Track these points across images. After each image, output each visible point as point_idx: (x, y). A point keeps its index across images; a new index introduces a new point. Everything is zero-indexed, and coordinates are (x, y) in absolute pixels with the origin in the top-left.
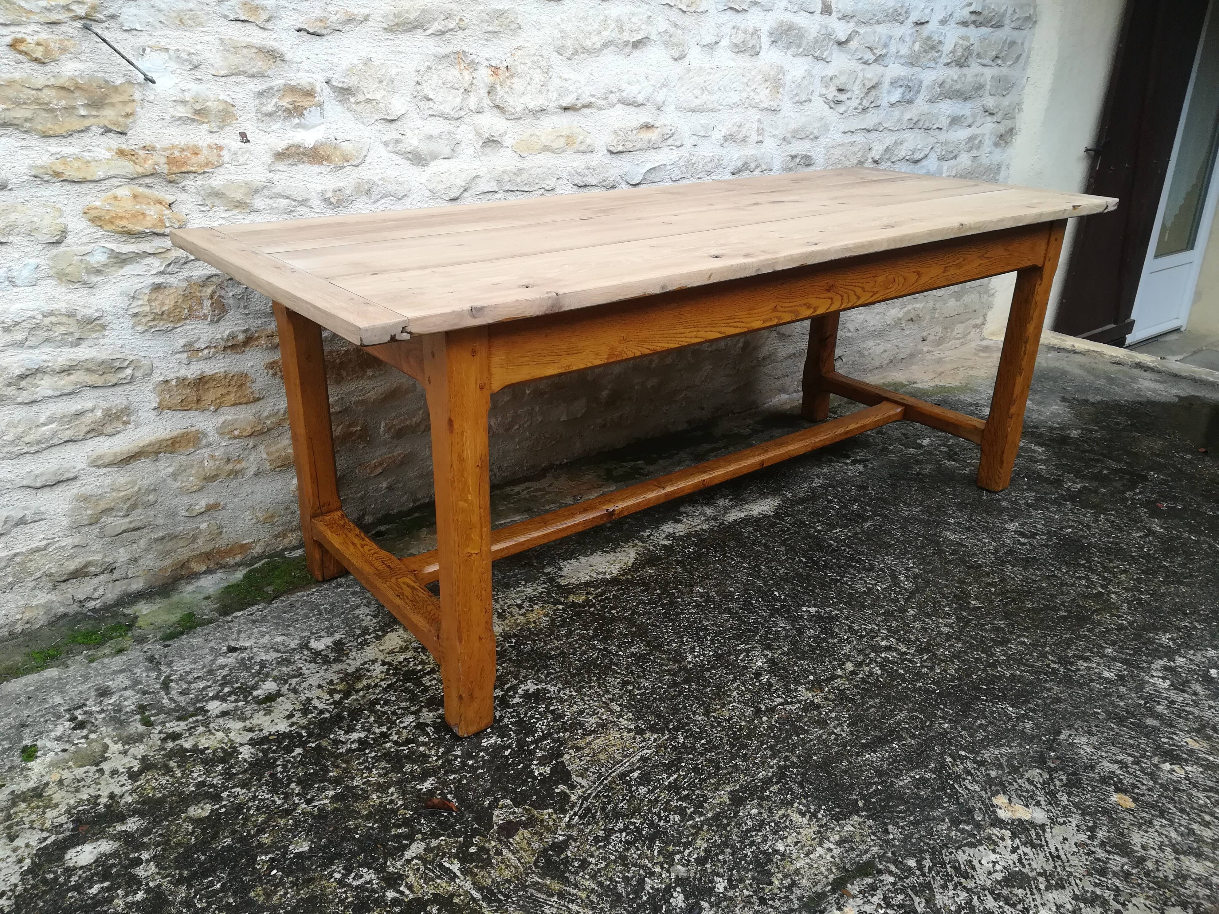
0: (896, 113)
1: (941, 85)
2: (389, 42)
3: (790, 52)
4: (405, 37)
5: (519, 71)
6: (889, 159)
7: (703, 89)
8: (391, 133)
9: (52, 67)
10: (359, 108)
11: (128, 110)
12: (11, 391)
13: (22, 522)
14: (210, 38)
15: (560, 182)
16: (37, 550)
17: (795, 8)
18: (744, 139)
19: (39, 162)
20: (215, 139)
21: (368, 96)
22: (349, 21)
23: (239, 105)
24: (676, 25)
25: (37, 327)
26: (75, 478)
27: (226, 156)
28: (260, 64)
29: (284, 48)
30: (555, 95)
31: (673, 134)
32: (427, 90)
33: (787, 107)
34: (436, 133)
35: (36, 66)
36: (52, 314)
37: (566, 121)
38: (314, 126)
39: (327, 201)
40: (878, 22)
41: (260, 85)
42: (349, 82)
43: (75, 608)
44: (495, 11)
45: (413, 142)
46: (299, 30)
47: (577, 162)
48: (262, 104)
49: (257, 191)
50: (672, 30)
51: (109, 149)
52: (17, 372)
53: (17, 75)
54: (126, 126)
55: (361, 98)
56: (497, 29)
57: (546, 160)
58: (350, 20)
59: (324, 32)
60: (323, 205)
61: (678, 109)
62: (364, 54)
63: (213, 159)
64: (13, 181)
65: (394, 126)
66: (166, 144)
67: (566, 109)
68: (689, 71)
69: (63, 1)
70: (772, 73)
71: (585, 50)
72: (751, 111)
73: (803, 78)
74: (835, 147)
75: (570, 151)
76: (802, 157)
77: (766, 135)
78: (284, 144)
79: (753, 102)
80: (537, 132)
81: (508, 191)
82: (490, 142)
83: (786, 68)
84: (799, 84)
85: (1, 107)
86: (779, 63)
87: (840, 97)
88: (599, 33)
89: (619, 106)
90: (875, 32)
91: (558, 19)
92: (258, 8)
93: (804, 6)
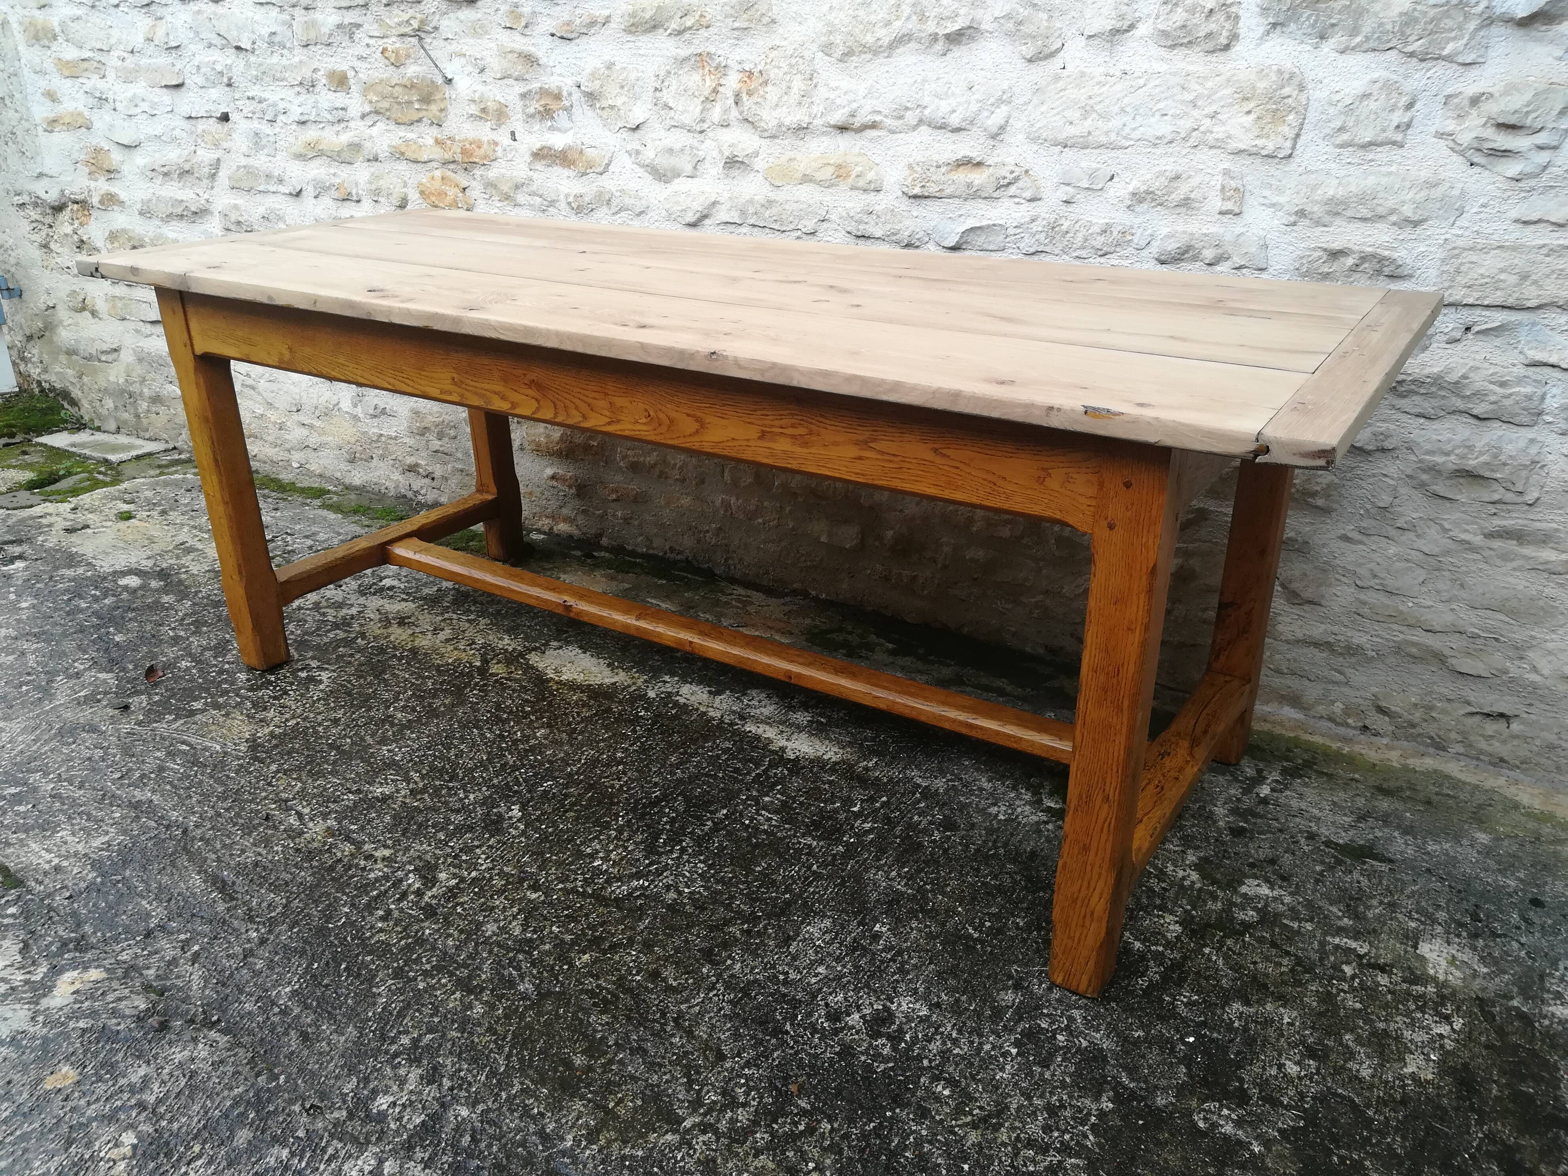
2: (631, 45)
3: (1327, 47)
4: (643, 38)
5: (772, 76)
7: (1086, 112)
8: (633, 142)
9: (402, 70)
10: (605, 114)
11: (443, 106)
14: (492, 45)
15: (825, 225)
16: (392, 438)
18: (1186, 203)
19: (394, 143)
21: (610, 102)
22: (593, 24)
23: (511, 107)
27: (499, 151)
28: (520, 68)
29: (539, 53)
30: (821, 108)
31: (1017, 179)
32: (667, 96)
34: (678, 146)
35: (394, 69)
37: (843, 145)
38: (566, 131)
39: (570, 204)
41: (520, 88)
42: (592, 87)
45: (651, 154)
46: (553, 35)
47: (855, 203)
48: (526, 106)
49: (517, 187)
50: (1023, 13)
51: (432, 137)
53: (384, 76)
54: (440, 119)
55: (605, 104)
56: (745, 25)
57: (807, 194)
59: (569, 36)
60: (567, 208)
61: (1034, 139)
62: (607, 58)
63: (491, 152)
64: (381, 156)
65: (637, 135)
66: (462, 137)
67: (843, 129)
68: (1057, 78)
69: (406, 17)
70: (1262, 85)
71: (865, 49)
72: (1204, 156)
73: (1366, 96)
74: (1485, 250)
75: (844, 186)
76: (1364, 258)
77: (1250, 200)
78: (538, 146)
79: (1210, 138)
80: (799, 156)
81: (754, 226)
82: (732, 163)
83: (1310, 76)
84: (1349, 109)
85: (375, 99)
86: (1288, 66)
87: (1504, 141)
88: (888, 24)
89: (924, 129)
91: (826, 8)
92: (519, 16)
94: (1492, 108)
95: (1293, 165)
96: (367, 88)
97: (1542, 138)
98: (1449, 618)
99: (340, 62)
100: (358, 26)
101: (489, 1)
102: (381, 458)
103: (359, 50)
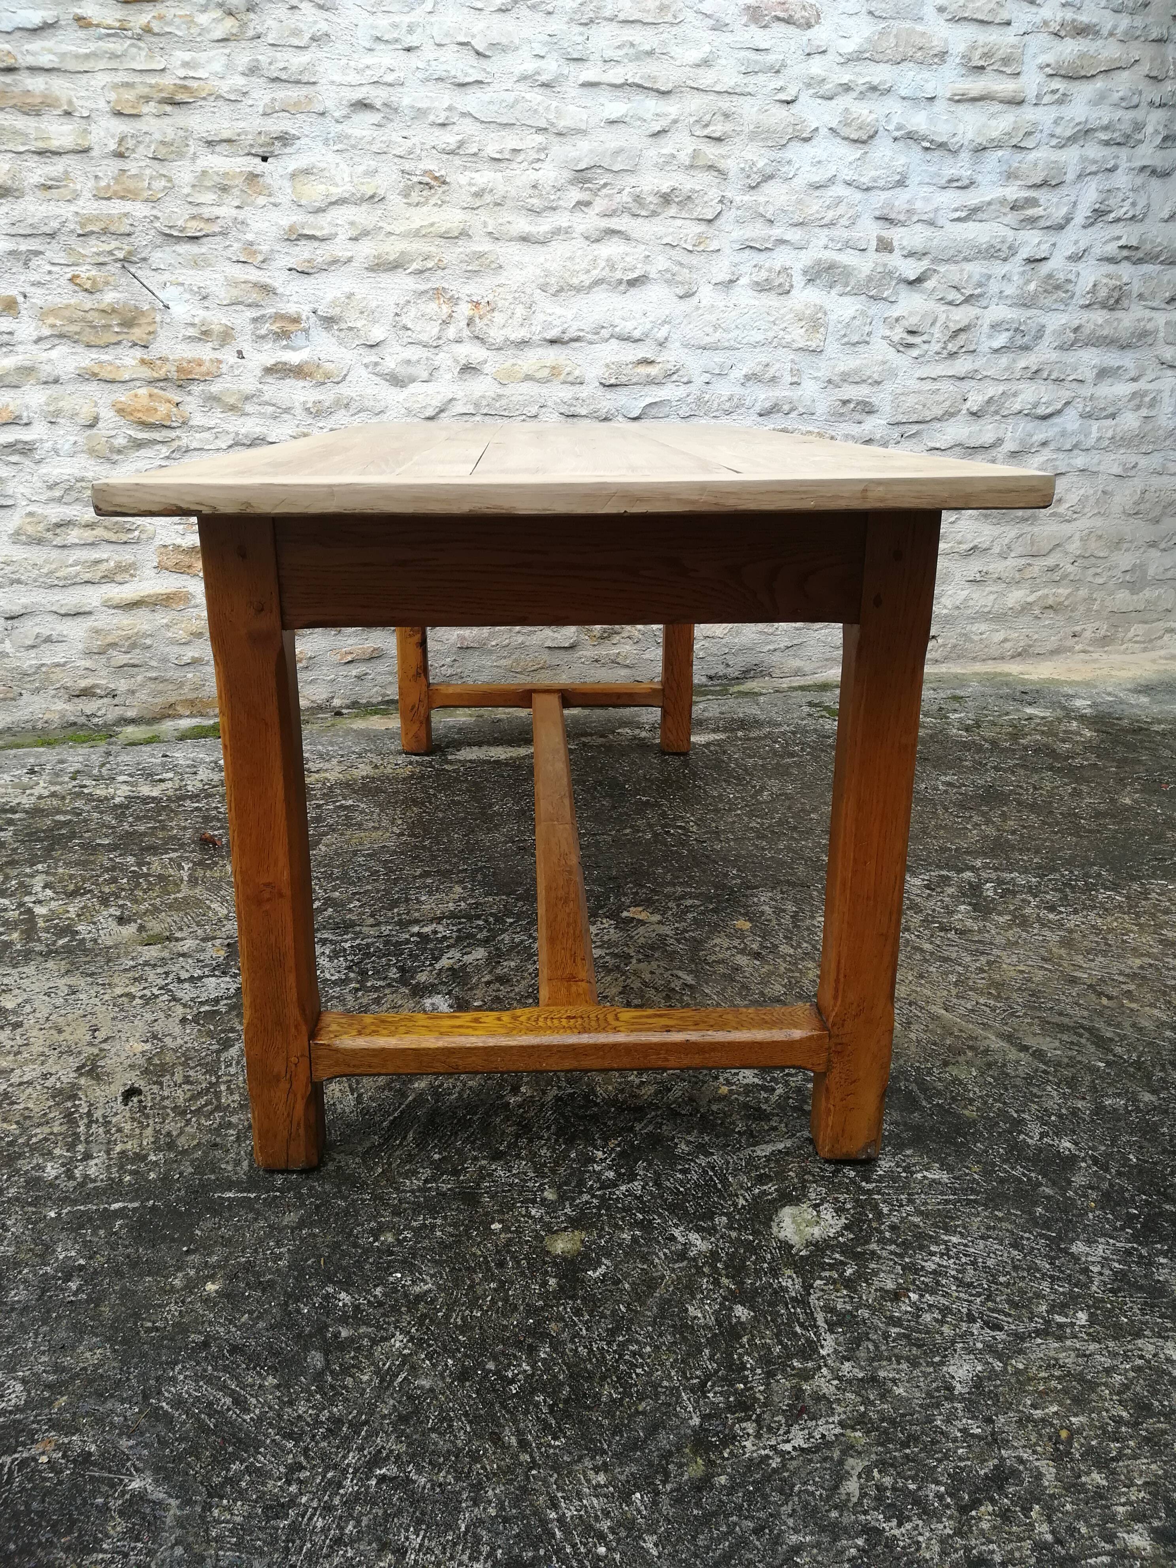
0: (1004, 360)
1: (1076, 330)
2: (370, 280)
3: (834, 292)
4: (384, 276)
5: (499, 305)
6: (996, 412)
7: (716, 328)
8: (371, 357)
9: (98, 296)
10: (342, 335)
11: (151, 329)
12: (49, 535)
13: (48, 640)
14: (217, 276)
15: (544, 410)
16: (58, 665)
17: (839, 246)
18: (773, 380)
19: (83, 365)
20: (218, 355)
21: (350, 325)
23: (238, 328)
24: (681, 264)
25: (71, 488)
26: (90, 613)
27: (224, 368)
28: (254, 296)
29: (276, 284)
30: (539, 328)
31: (678, 370)
32: (405, 320)
33: (832, 348)
34: (414, 358)
35: (87, 295)
36: (82, 480)
37: (553, 355)
38: (301, 348)
39: (308, 409)
40: (966, 259)
41: (252, 313)
42: (331, 312)
43: (83, 720)
44: (475, 253)
45: (390, 364)
46: (290, 270)
47: (566, 393)
48: (257, 328)
49: (247, 398)
50: (676, 269)
51: (134, 358)
52: (54, 521)
53: (72, 301)
54: (148, 341)
55: (343, 326)
56: (477, 268)
57: (529, 389)
58: (335, 262)
59: (312, 271)
60: (304, 413)
61: (685, 345)
62: (347, 290)
63: (213, 369)
64: (64, 378)
65: (374, 351)
66: (177, 357)
67: (553, 342)
68: (698, 308)
69: (108, 248)
70: (808, 312)
71: (572, 287)
72: (781, 351)
73: (854, 318)
74: (908, 394)
75: (556, 382)
76: (858, 403)
77: (804, 377)
78: (273, 362)
79: (783, 342)
80: (520, 362)
81: (486, 415)
82: (468, 369)
83: (827, 307)
84: (848, 325)
85: (58, 323)
86: (818, 302)
87: (911, 339)
88: (588, 271)
89: (613, 340)
90: (962, 270)
91: (542, 260)
92: (255, 252)
93: (851, 243)
94: (905, 323)
95: (823, 356)
96: (43, 314)
97: (925, 337)
99: (4, 288)
100: (37, 253)
101: (218, 238)
102: (37, 690)
103: (35, 277)
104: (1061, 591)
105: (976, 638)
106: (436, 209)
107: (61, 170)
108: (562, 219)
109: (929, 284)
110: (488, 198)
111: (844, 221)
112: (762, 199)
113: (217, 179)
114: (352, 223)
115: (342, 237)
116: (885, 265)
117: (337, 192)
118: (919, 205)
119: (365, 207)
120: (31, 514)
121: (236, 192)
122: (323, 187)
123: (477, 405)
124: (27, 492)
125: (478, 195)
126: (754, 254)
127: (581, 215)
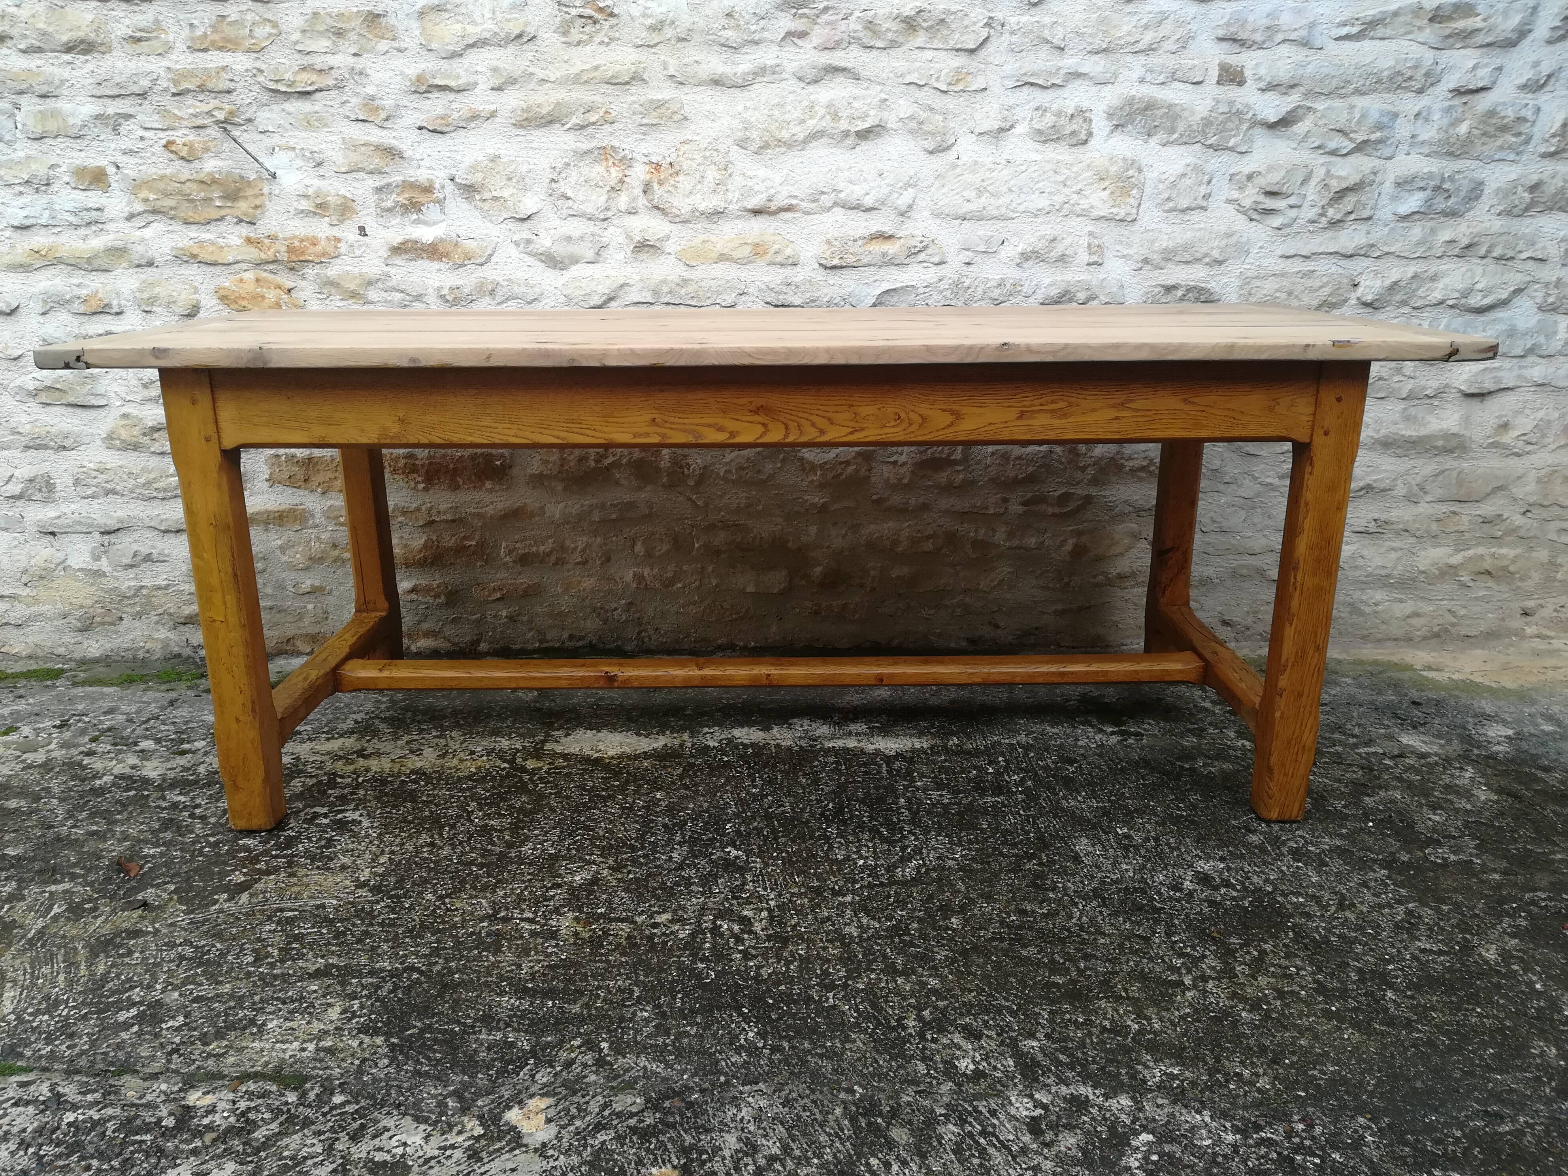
0: (1417, 231)
1: (1534, 188)
2: (520, 139)
3: (1154, 141)
4: (539, 133)
5: (685, 167)
6: (1404, 303)
7: (980, 192)
8: (523, 232)
9: (196, 164)
10: (486, 206)
11: (258, 203)
12: (146, 440)
13: (148, 558)
14: (335, 138)
15: (744, 298)
16: (159, 588)
17: (1161, 78)
18: (1062, 259)
19: (180, 245)
20: (336, 232)
21: (495, 194)
23: (359, 200)
24: (931, 109)
27: (343, 248)
28: (377, 161)
29: (403, 146)
30: (737, 195)
31: (926, 247)
32: (564, 187)
33: (1150, 216)
34: (576, 234)
35: (184, 163)
37: (757, 227)
38: (435, 224)
39: (442, 297)
40: (1358, 92)
42: (471, 179)
43: (187, 652)
44: (652, 102)
45: (545, 242)
46: (420, 128)
47: (774, 277)
48: (382, 200)
49: (370, 283)
50: (923, 115)
51: (240, 237)
52: (150, 424)
53: (168, 172)
54: (255, 216)
55: (487, 195)
56: (655, 121)
57: (723, 271)
58: (474, 117)
59: (444, 129)
60: (439, 301)
61: (936, 215)
62: (491, 151)
63: (331, 250)
64: (159, 260)
65: (526, 225)
66: (288, 234)
67: (757, 212)
68: (954, 166)
69: (206, 108)
70: (1113, 169)
71: (781, 143)
72: (1074, 222)
73: (1184, 175)
74: (1265, 278)
75: (761, 262)
76: (1189, 290)
77: (1108, 254)
78: (400, 239)
79: (1078, 209)
80: (713, 238)
81: (668, 304)
82: (644, 247)
83: (1144, 162)
84: (1174, 185)
85: (152, 196)
86: (1129, 155)
87: (1270, 203)
88: (802, 122)
89: (837, 210)
90: (1352, 107)
91: (740, 108)
92: (377, 108)
93: (1179, 74)
94: (1261, 181)
95: (1136, 227)
96: (136, 186)
97: (1292, 201)
98: (1263, 542)
99: (92, 158)
100: (128, 117)
101: (334, 93)
102: (138, 616)
103: (126, 143)
104: (1503, 551)
105: (1367, 610)
106: (602, 48)
107: (151, 19)
108: (767, 56)
109: (1300, 128)
110: (669, 32)
111: (1169, 45)
112: (1047, 20)
113: (329, 21)
114: (495, 70)
115: (483, 86)
116: (1231, 103)
117: (474, 32)
118: (1286, 19)
119: (512, 49)
120: (125, 416)
121: (352, 36)
122: (458, 27)
123: (656, 292)
124: (121, 391)
125: (657, 28)
126: (1038, 94)
127: (793, 49)
